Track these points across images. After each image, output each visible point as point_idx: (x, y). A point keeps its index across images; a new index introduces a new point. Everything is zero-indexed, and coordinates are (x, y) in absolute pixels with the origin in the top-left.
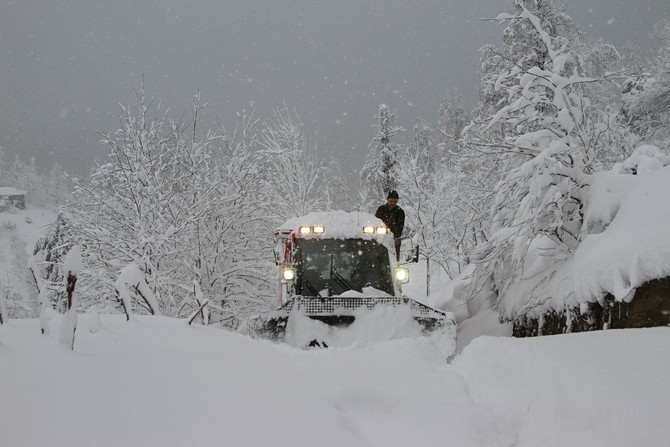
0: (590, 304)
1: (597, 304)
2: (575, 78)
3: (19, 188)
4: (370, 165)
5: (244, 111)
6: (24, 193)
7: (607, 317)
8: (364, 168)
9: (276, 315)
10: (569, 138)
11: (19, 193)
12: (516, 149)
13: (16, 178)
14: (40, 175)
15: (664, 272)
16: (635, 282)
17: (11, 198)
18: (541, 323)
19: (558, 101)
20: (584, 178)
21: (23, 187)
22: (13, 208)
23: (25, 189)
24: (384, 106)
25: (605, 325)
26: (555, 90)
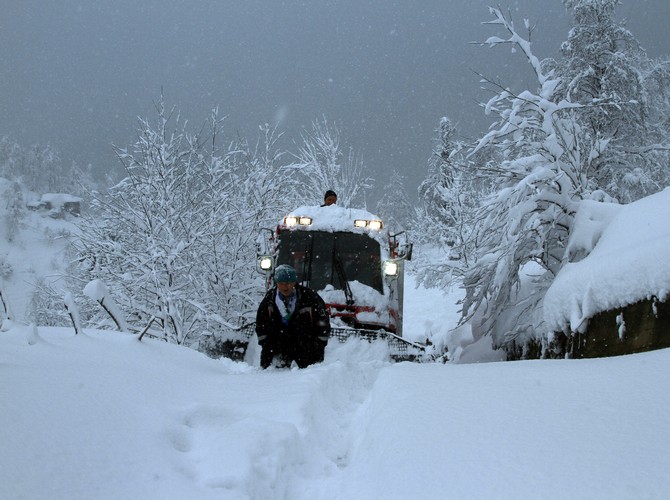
0: (556, 333)
1: (562, 332)
2: (563, 104)
3: (75, 195)
4: (428, 180)
5: (267, 125)
6: (79, 199)
7: (570, 346)
8: (423, 183)
9: (234, 337)
10: (558, 163)
11: (75, 199)
12: (509, 174)
13: (72, 183)
14: (97, 182)
15: (610, 304)
16: (587, 313)
17: (67, 205)
18: (525, 350)
19: (547, 126)
20: (572, 205)
21: (79, 193)
22: (68, 215)
23: (81, 196)
24: (445, 119)
25: (567, 354)
26: (545, 115)
